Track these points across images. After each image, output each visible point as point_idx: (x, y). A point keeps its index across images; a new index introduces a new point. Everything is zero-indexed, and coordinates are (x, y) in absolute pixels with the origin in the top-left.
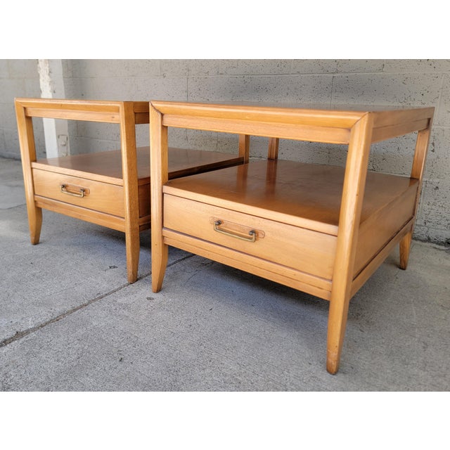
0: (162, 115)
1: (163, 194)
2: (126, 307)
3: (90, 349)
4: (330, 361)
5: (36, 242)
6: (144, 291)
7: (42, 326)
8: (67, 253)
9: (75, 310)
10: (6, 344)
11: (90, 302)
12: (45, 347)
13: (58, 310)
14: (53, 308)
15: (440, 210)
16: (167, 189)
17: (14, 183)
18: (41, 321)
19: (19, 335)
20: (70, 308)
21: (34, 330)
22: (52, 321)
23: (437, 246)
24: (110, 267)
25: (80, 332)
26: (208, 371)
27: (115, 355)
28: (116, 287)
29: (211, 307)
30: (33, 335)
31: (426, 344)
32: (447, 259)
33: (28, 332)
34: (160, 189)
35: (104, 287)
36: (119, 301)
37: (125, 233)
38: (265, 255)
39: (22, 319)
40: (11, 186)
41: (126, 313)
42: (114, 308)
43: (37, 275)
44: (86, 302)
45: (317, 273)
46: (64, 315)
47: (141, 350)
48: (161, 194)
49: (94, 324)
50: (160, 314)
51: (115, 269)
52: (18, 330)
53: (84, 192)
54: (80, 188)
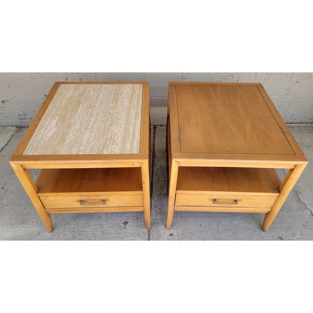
16: (179, 192)
24: (124, 224)
28: (147, 237)
51: (129, 224)
53: (104, 201)
54: (100, 200)
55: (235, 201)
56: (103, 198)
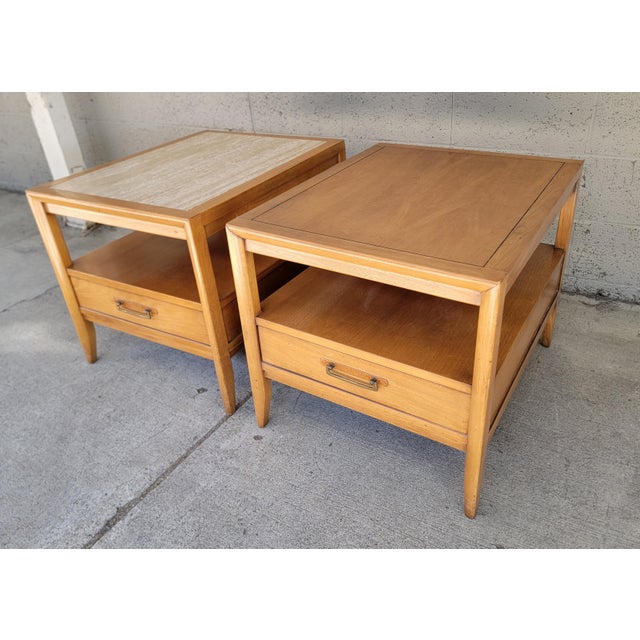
0: (244, 240)
1: (257, 327)
2: (232, 454)
3: (208, 522)
4: (468, 507)
5: (94, 360)
6: (247, 426)
7: (143, 496)
8: (138, 373)
9: (174, 466)
10: (110, 527)
11: (189, 452)
12: (157, 525)
13: (155, 469)
14: (148, 466)
15: (591, 257)
16: (261, 322)
17: (25, 244)
18: (140, 488)
19: (121, 512)
20: (167, 465)
21: (136, 502)
22: (152, 486)
23: (587, 300)
24: (199, 391)
25: (190, 498)
26: (341, 533)
27: (237, 526)
28: (214, 424)
29: (330, 440)
30: (136, 510)
31: (568, 461)
32: (597, 320)
33: (129, 506)
34: (253, 322)
35: (200, 425)
36: (223, 446)
37: (212, 361)
38: (389, 402)
39: (117, 487)
40: (22, 252)
41: (234, 463)
42: (219, 458)
43: (113, 415)
44: (184, 452)
45: (450, 426)
46: (163, 476)
47: (263, 516)
48: (254, 328)
49: (203, 485)
50: (273, 459)
51: (205, 394)
52: (117, 505)
53: (150, 312)
54: (143, 307)
55: (374, 380)
56: (148, 304)
